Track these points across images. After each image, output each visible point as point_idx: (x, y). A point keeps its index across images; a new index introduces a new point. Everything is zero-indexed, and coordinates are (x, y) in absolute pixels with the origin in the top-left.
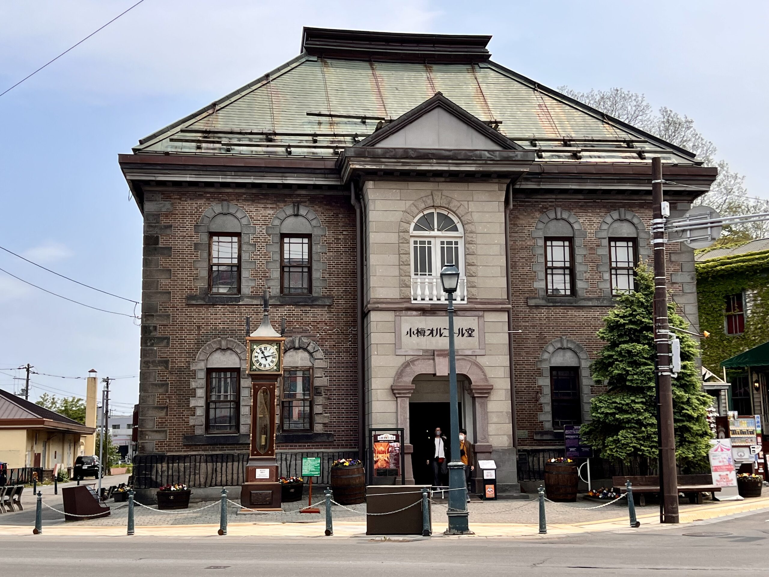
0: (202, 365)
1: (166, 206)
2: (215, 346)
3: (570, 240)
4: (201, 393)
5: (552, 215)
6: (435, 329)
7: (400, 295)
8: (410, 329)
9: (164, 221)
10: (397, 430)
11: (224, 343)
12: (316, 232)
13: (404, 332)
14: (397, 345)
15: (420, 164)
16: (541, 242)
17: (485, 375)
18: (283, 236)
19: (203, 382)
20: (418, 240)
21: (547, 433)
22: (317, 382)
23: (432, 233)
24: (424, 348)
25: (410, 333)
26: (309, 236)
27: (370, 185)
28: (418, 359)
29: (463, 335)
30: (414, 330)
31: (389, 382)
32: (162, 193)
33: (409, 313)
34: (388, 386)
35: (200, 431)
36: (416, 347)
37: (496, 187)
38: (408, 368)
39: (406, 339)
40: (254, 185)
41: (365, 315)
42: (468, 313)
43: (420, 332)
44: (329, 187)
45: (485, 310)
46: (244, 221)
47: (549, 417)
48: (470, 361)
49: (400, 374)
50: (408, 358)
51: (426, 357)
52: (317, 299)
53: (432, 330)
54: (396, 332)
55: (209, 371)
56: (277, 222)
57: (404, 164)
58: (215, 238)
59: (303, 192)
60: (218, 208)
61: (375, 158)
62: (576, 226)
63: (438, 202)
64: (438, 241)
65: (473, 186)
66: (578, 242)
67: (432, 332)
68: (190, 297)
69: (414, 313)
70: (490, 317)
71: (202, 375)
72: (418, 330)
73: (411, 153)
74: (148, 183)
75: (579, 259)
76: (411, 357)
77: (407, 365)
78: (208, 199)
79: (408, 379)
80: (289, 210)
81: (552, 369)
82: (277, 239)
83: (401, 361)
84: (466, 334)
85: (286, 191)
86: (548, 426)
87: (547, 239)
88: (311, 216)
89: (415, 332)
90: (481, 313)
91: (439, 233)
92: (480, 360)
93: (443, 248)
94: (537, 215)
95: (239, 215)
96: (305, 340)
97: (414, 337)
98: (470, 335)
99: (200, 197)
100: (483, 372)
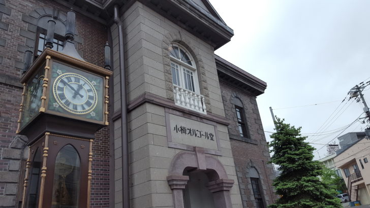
6: (192, 129)
7: (167, 95)
8: (176, 126)
14: (168, 137)
17: (225, 172)
23: (179, 60)
24: (187, 144)
25: (176, 128)
28: (185, 153)
29: (208, 138)
30: (179, 127)
33: (175, 112)
36: (181, 143)
38: (179, 161)
39: (173, 133)
41: (132, 110)
42: (209, 122)
43: (183, 130)
45: (217, 122)
48: (216, 159)
49: (174, 165)
50: (178, 151)
51: (189, 152)
53: (190, 130)
54: (166, 126)
64: (182, 67)
67: (190, 132)
69: (178, 113)
70: (220, 128)
72: (181, 127)
76: (179, 151)
77: (178, 157)
79: (180, 171)
82: (34, 29)
83: (171, 154)
84: (210, 138)
89: (180, 129)
90: (215, 124)
91: (182, 62)
93: (184, 74)
97: (180, 133)
98: (212, 139)
100: (224, 169)
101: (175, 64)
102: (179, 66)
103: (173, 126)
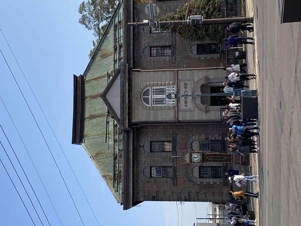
0: (198, 180)
1: (141, 193)
2: (191, 175)
3: (151, 47)
4: (208, 180)
5: (142, 54)
7: (172, 110)
9: (147, 194)
10: (221, 110)
11: (190, 172)
12: (150, 139)
13: (186, 108)
14: (190, 111)
15: (126, 103)
16: (152, 58)
18: (151, 151)
19: (204, 179)
20: (152, 103)
21: (221, 56)
22: (204, 138)
23: (150, 98)
24: (191, 101)
25: (186, 106)
26: (151, 142)
27: (133, 121)
28: (195, 103)
31: (204, 113)
32: (136, 194)
33: (179, 106)
34: (205, 114)
35: (222, 180)
36: (191, 104)
37: (133, 75)
38: (199, 107)
39: (188, 107)
40: (133, 162)
41: (180, 122)
42: (179, 85)
44: (133, 134)
45: (178, 79)
46: (146, 165)
47: (215, 55)
48: (196, 84)
49: (200, 109)
50: (195, 106)
51: (195, 100)
52: (174, 139)
54: (185, 111)
55: (200, 177)
56: (146, 154)
57: (126, 109)
58: (152, 176)
59: (135, 144)
60: (141, 175)
61: (124, 119)
62: (146, 45)
63: (139, 96)
64: (153, 96)
65: (133, 84)
66: (152, 45)
68: (174, 184)
69: (179, 104)
70: (180, 77)
71: (201, 180)
73: (122, 106)
74: (133, 200)
75: (158, 44)
77: (197, 107)
78: (138, 178)
79: (203, 107)
80: (142, 149)
81: (198, 54)
82: (152, 153)
83: (196, 109)
84: (186, 86)
85: (135, 150)
86: (218, 55)
87: (151, 56)
88: (144, 141)
89: (186, 104)
91: (150, 95)
92: (196, 81)
93: (155, 94)
94: (142, 59)
95: (144, 167)
96: (189, 143)
98: (187, 84)
99: (137, 181)
100: (200, 80)
101: (152, 100)
102: (153, 98)
103: (185, 108)
